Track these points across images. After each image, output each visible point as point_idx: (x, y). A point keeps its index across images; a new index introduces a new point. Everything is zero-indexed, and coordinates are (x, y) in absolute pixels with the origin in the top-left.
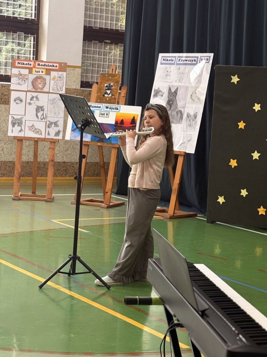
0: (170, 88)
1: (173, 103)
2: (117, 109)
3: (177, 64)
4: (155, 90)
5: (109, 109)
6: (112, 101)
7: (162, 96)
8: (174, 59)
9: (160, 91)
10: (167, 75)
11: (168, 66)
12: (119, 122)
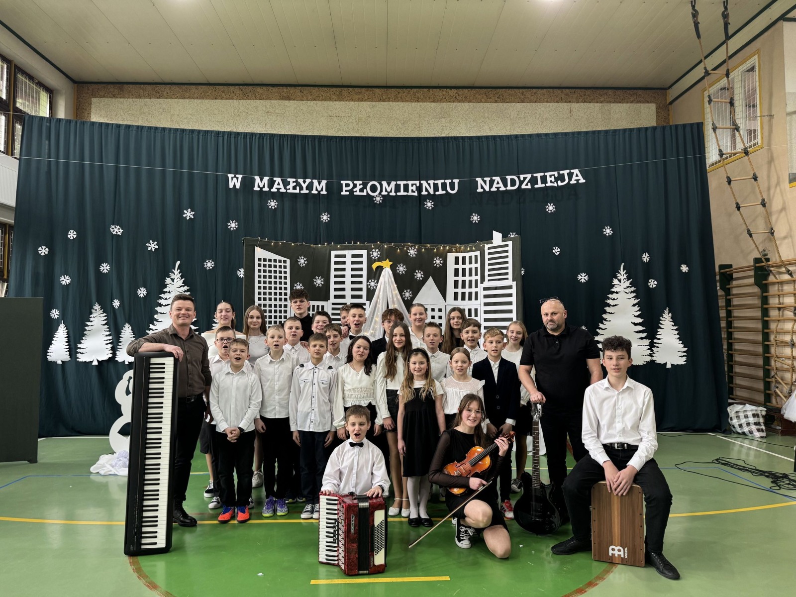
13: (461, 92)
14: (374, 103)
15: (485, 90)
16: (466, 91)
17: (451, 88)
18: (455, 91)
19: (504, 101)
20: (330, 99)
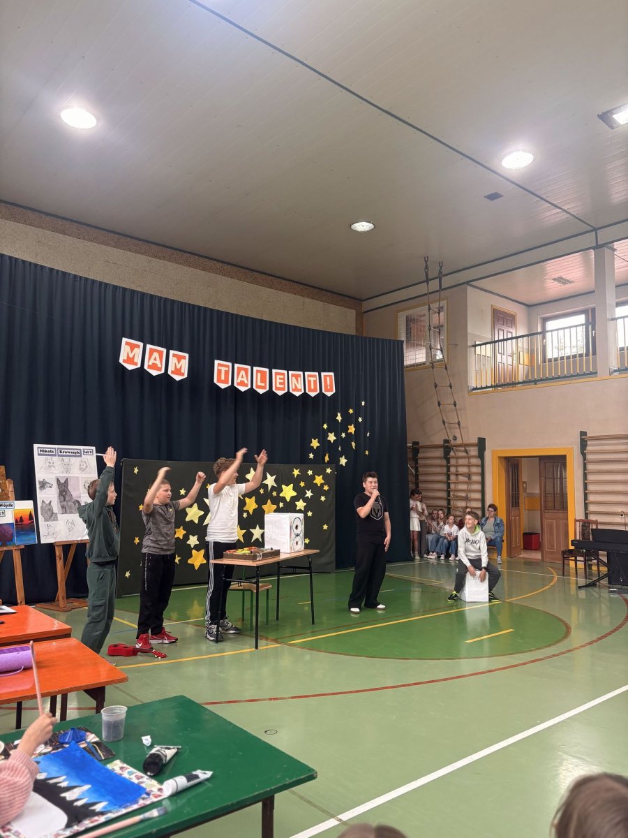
0: (58, 480)
1: (66, 494)
2: (12, 506)
3: (59, 456)
4: (40, 482)
5: (3, 507)
6: (4, 497)
7: (51, 487)
8: (54, 450)
9: (46, 483)
10: (50, 466)
11: (49, 457)
12: (19, 520)
13: (226, 267)
14: (150, 258)
15: (244, 270)
16: (229, 267)
17: (218, 261)
18: (221, 264)
19: (258, 284)
20: (108, 245)
